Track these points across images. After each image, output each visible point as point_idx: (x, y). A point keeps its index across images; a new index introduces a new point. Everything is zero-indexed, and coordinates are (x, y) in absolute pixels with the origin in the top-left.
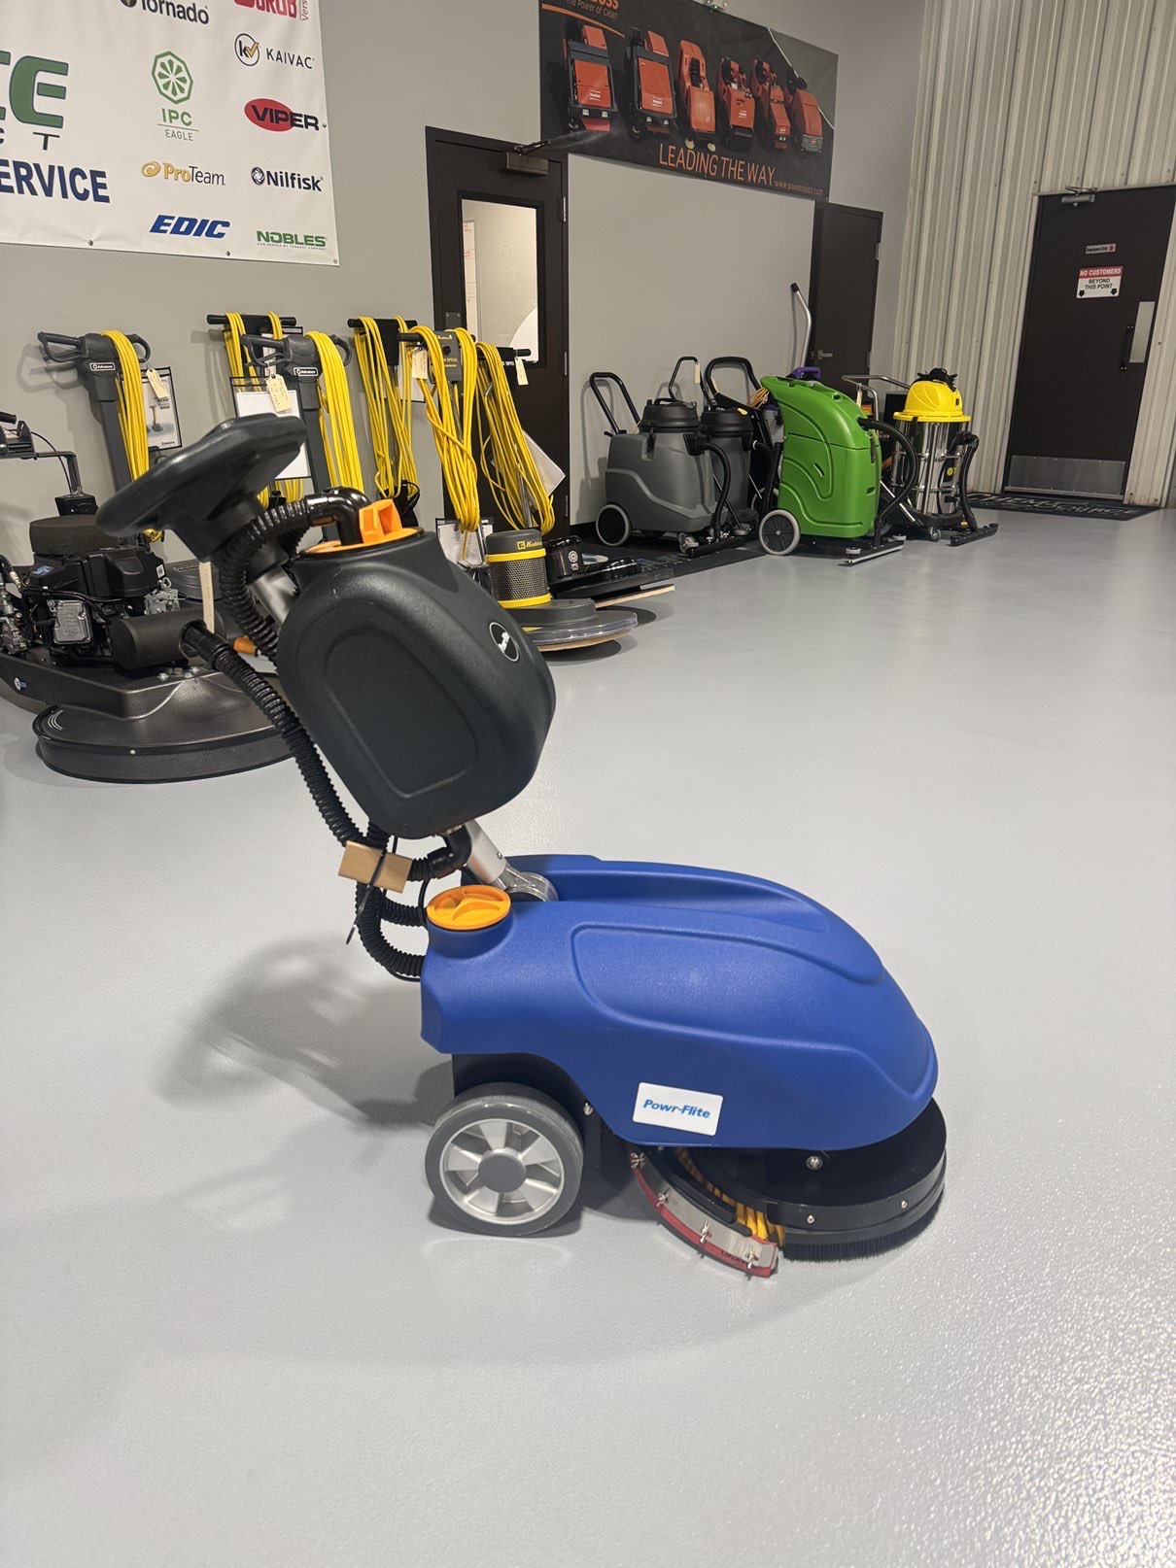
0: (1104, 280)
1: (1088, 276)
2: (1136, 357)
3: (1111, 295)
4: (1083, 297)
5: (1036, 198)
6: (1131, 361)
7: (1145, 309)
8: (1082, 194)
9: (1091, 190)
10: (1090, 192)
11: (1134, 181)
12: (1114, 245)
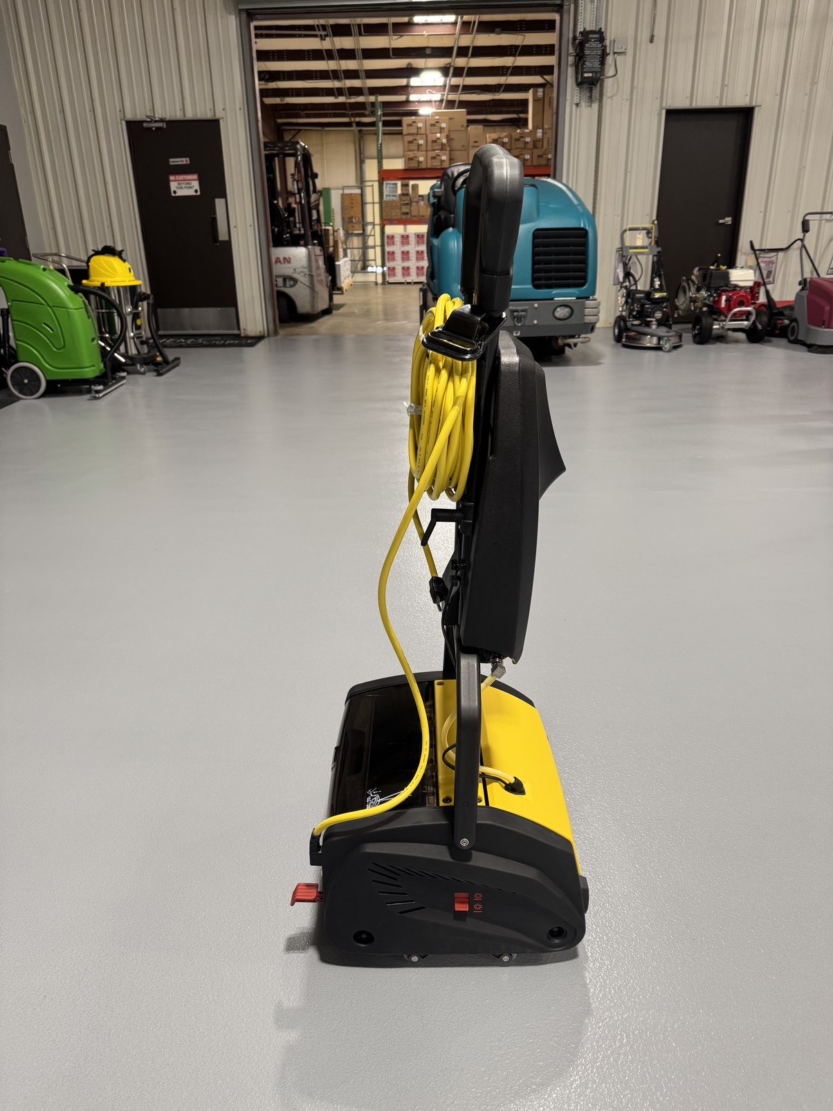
0: (187, 184)
1: (175, 180)
2: (223, 236)
3: (195, 194)
4: (177, 195)
5: (124, 123)
6: (221, 238)
7: (219, 203)
8: (156, 121)
9: (161, 119)
10: (162, 121)
11: (190, 115)
12: (188, 159)
